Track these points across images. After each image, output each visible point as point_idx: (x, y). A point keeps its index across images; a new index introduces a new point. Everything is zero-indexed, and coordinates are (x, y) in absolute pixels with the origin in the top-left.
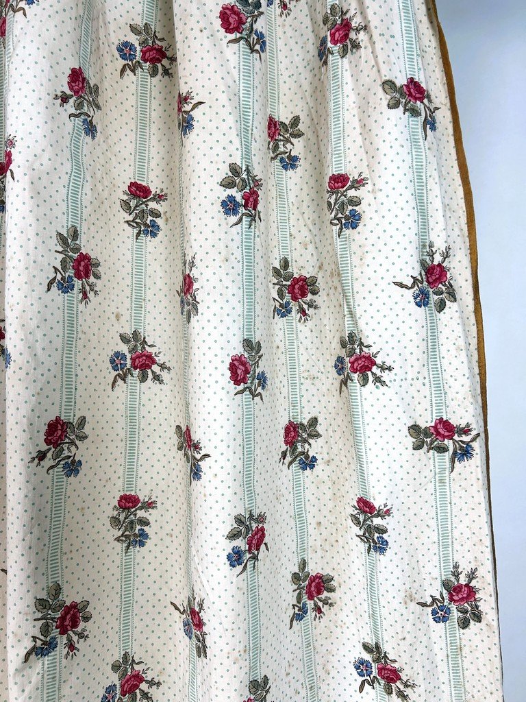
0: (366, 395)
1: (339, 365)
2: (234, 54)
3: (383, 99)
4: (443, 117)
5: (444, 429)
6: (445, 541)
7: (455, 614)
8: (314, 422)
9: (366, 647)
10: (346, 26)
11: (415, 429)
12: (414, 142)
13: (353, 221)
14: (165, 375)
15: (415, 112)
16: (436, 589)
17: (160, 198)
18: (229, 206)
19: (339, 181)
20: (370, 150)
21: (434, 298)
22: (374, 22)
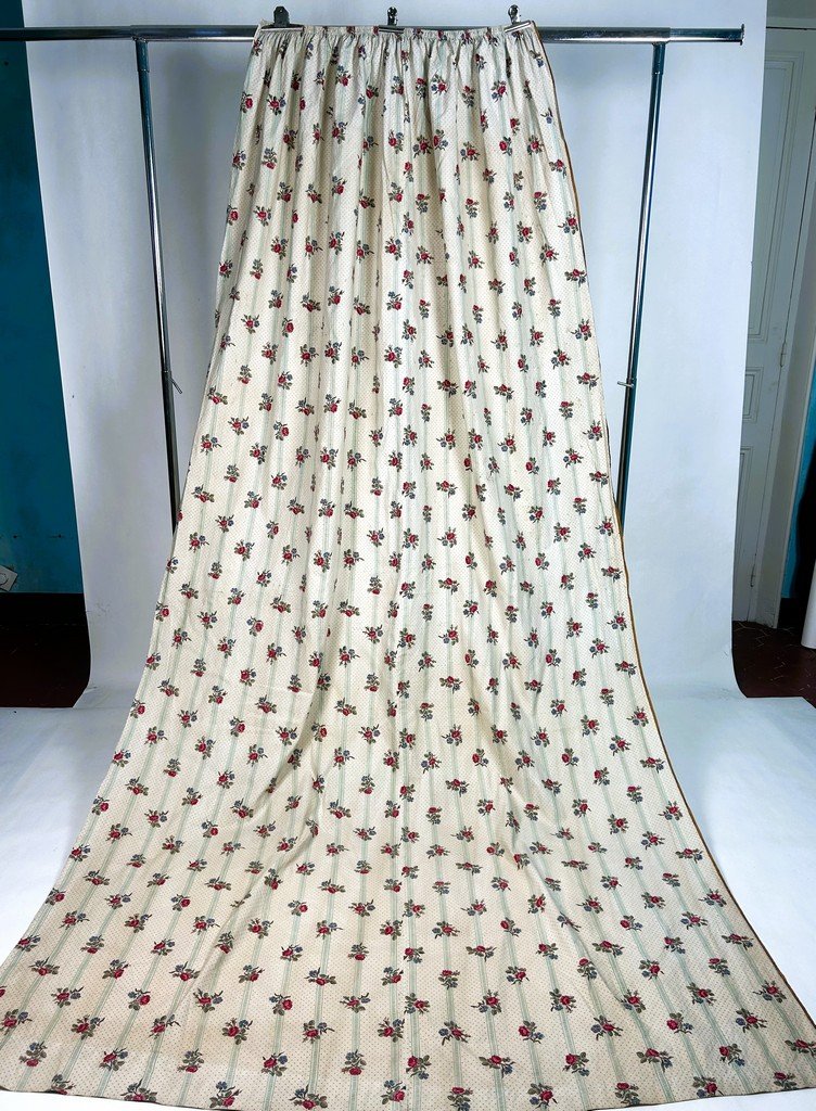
0: (551, 264)
1: (542, 256)
2: (505, 157)
3: (549, 168)
4: (568, 170)
5: (576, 272)
6: (579, 311)
7: (583, 336)
8: (533, 279)
9: (555, 353)
10: (537, 143)
11: (567, 273)
12: (560, 180)
13: (544, 207)
14: (482, 265)
15: (560, 171)
16: (577, 328)
17: (476, 203)
18: (506, 205)
19: (538, 195)
20: (548, 184)
21: (571, 230)
22: (545, 144)
